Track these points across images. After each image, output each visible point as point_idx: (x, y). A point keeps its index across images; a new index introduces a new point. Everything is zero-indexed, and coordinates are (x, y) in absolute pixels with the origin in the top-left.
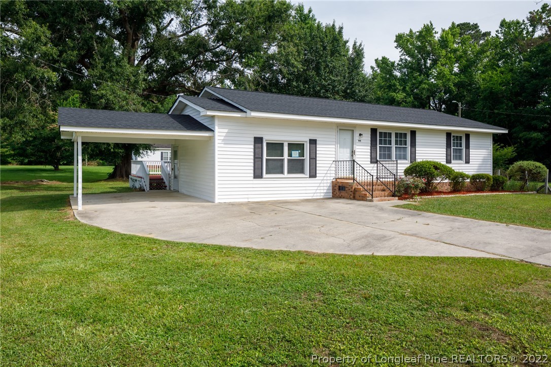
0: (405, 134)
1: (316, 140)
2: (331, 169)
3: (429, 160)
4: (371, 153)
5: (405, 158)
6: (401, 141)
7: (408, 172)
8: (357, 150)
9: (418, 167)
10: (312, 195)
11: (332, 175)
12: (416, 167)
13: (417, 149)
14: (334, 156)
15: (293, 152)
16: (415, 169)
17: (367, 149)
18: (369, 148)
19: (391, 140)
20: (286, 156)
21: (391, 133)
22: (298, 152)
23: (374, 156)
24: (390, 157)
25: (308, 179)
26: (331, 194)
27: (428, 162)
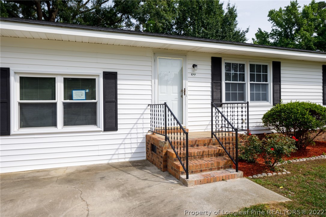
0: (265, 68)
1: (116, 73)
2: (145, 116)
3: (301, 101)
4: (212, 92)
5: (265, 99)
6: (259, 76)
7: (268, 118)
8: (188, 89)
9: (284, 112)
10: (109, 157)
11: (145, 126)
12: (280, 112)
13: (282, 86)
14: (150, 97)
15: (74, 92)
16: (280, 116)
17: (207, 86)
18: (210, 85)
19: (244, 74)
20: (60, 98)
21: (244, 65)
22: (83, 92)
23: (217, 96)
24: (242, 97)
25: (102, 133)
26: (145, 155)
27: (299, 104)
